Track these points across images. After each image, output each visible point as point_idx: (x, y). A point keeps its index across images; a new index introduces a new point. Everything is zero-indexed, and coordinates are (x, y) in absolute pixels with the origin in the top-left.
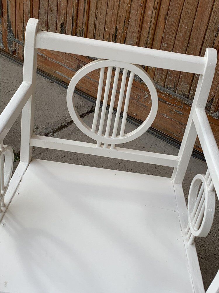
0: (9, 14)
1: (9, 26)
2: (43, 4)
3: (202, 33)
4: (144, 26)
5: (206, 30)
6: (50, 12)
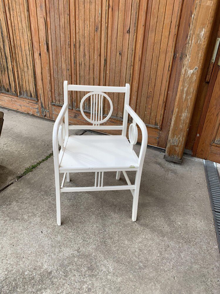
1: (42, 105)
6: (60, 95)
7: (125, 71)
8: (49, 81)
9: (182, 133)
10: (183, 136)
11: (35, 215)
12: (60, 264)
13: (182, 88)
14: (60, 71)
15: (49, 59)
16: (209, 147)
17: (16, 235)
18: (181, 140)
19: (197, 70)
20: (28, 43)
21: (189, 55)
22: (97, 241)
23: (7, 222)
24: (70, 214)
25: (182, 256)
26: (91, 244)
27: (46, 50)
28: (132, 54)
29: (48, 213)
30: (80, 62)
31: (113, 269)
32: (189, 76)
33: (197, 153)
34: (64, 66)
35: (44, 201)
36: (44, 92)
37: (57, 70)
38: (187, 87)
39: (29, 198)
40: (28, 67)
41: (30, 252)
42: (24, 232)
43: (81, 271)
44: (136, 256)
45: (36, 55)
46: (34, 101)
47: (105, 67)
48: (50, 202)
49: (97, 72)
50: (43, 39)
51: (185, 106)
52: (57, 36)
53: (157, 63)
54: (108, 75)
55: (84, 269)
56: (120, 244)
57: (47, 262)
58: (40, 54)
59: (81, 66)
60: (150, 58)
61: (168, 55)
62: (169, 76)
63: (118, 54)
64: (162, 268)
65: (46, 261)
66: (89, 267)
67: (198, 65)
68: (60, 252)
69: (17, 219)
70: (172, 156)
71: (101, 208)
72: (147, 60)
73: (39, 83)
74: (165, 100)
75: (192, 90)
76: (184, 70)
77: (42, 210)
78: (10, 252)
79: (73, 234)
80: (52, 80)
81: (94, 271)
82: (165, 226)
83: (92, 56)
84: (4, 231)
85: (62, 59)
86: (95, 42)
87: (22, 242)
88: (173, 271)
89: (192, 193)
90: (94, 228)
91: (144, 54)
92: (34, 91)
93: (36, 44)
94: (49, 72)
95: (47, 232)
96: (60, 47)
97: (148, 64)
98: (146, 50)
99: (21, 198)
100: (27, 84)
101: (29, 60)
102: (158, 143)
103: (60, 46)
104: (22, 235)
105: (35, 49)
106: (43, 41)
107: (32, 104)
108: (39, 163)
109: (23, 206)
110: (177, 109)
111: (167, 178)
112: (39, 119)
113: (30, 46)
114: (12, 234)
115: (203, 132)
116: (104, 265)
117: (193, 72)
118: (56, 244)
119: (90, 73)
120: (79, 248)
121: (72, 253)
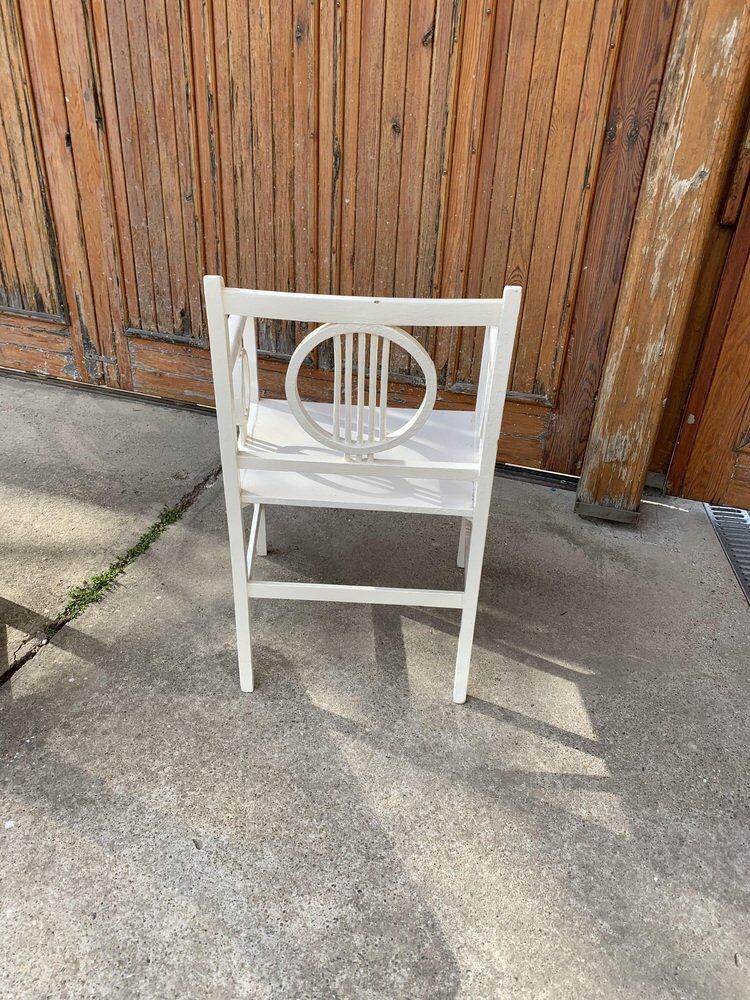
0: (83, 317)
1: (86, 338)
2: (144, 287)
3: (412, 270)
4: (321, 281)
5: (417, 265)
6: (158, 296)
7: (417, 195)
8: (110, 245)
9: (644, 417)
10: (649, 426)
11: (152, 777)
12: (302, 968)
13: (646, 250)
14: (154, 204)
15: (109, 156)
16: (730, 460)
17: (96, 868)
18: (641, 441)
19: (706, 179)
20: (16, 95)
21: (676, 123)
22: (420, 854)
23: (45, 818)
24: (289, 758)
25: (740, 871)
26: (398, 870)
27: (95, 120)
28: (444, 129)
29: (204, 764)
30: (234, 167)
31: (509, 957)
32: (674, 204)
33: (686, 481)
34: (170, 183)
35: (177, 716)
36: (91, 286)
37: (141, 201)
38: (666, 244)
39: (109, 710)
40: (19, 191)
41: (167, 935)
42: (125, 851)
43: (392, 985)
44: (577, 896)
45: (53, 144)
46: (54, 323)
47: (338, 181)
48: (197, 717)
49: (304, 203)
50: (76, 78)
51: (656, 317)
52: (135, 64)
53: (542, 159)
54: (350, 212)
55: (399, 975)
56: (507, 853)
57: (247, 966)
58: (68, 138)
59: (239, 180)
60: (515, 141)
61: (582, 126)
62: (586, 207)
63: (388, 129)
64: (681, 927)
65: (243, 965)
66: (416, 966)
67: (711, 159)
68: (287, 916)
69: (83, 801)
70: (607, 500)
71: (399, 721)
72: (503, 149)
73: (72, 252)
74: (571, 298)
75: (685, 255)
76: (656, 180)
77: (176, 754)
78: (85, 946)
79: (322, 835)
80: (126, 238)
81: (439, 978)
82: (648, 763)
83: (286, 142)
84: (42, 857)
85: (163, 156)
86: (296, 86)
87: (126, 894)
88: (723, 934)
89: (701, 628)
90: (393, 802)
91: (489, 127)
92: (49, 285)
93: (48, 96)
94: (111, 209)
95: (217, 839)
96: (150, 108)
97: (505, 165)
98: (498, 109)
99: (81, 713)
100: (21, 258)
101: (21, 163)
102: (545, 457)
103: (150, 101)
104: (121, 868)
105: (45, 118)
106: (77, 82)
107: (44, 335)
108: (118, 564)
109: (95, 744)
110: (627, 329)
111: (602, 581)
112: (78, 395)
113: (23, 105)
114: (79, 869)
115: (709, 407)
116: (471, 949)
117: (690, 189)
118: (264, 885)
119: (277, 207)
120: (359, 891)
121: (336, 914)
